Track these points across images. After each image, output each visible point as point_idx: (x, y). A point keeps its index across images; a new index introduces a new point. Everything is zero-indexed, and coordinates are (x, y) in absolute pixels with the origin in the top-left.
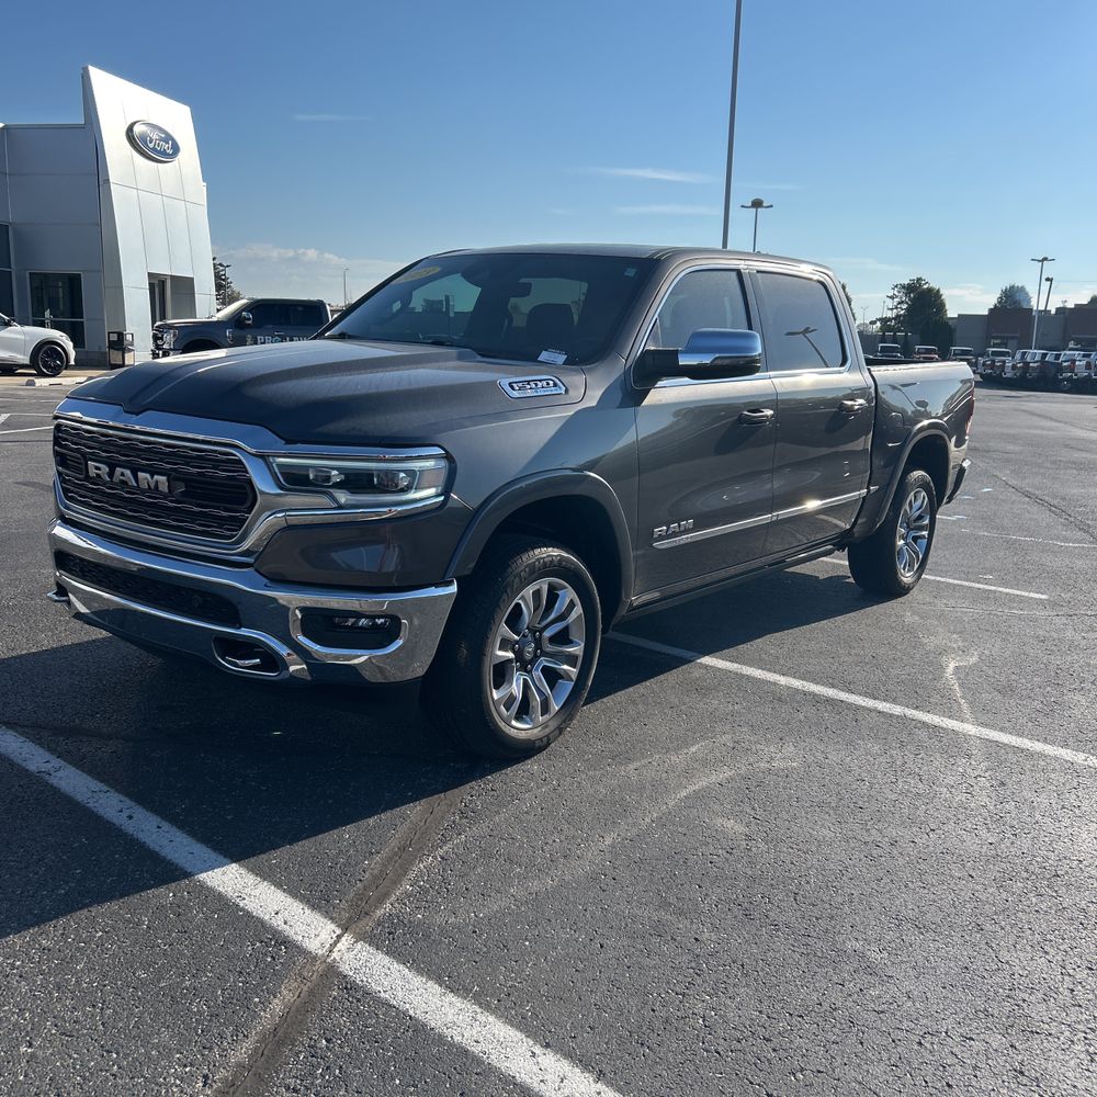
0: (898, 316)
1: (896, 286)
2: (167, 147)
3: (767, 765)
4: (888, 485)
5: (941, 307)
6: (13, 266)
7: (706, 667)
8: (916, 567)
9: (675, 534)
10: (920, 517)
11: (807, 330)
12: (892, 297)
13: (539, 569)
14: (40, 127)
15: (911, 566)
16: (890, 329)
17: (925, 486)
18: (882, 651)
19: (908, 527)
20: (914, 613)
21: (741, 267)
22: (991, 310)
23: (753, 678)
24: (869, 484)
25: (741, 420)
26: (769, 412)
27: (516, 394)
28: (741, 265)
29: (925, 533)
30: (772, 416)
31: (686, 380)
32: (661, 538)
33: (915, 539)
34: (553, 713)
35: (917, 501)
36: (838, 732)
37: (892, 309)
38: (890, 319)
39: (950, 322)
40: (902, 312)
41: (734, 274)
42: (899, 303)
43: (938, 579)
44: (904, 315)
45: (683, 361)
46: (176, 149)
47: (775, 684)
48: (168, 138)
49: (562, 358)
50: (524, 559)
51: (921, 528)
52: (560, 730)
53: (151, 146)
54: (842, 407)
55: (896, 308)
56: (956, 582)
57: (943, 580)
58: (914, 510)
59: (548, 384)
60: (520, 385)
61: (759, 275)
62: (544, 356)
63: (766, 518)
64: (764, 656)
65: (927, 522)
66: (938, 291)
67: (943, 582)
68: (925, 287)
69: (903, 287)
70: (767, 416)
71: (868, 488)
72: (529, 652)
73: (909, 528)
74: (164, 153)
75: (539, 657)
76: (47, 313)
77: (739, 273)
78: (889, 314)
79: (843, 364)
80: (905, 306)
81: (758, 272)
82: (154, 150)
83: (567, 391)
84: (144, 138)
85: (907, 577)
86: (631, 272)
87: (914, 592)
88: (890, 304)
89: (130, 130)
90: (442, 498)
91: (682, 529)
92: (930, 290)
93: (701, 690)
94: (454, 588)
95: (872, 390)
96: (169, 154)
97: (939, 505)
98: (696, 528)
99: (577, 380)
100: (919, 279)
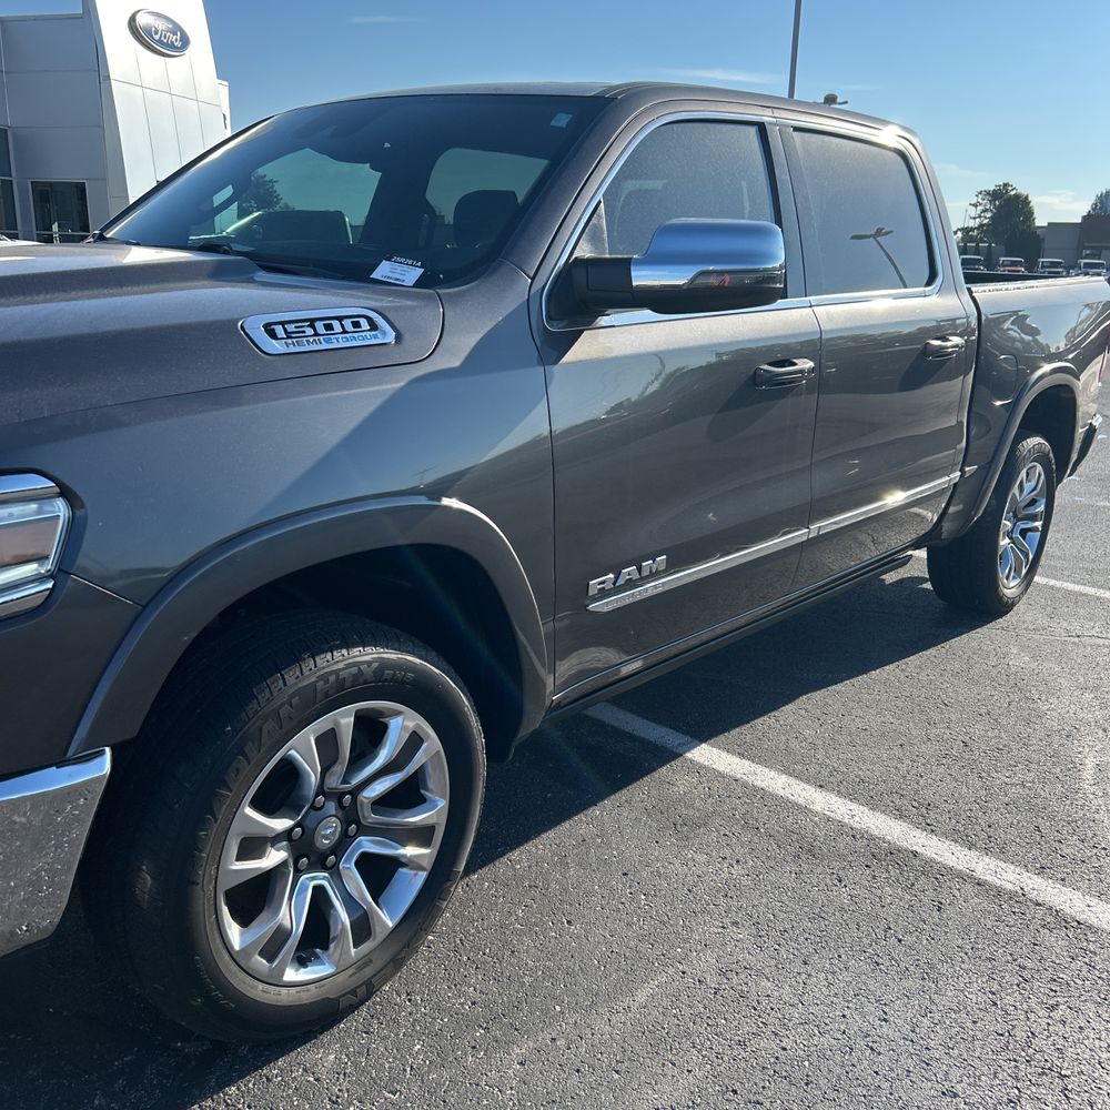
0: (981, 226)
1: (980, 193)
2: (176, 39)
3: (774, 1045)
4: (991, 462)
5: (1029, 214)
6: (14, 175)
7: (700, 769)
8: (1024, 571)
9: (630, 584)
10: (1033, 502)
11: (879, 232)
12: (975, 206)
13: (327, 695)
14: (36, 19)
15: (1018, 571)
16: (972, 239)
17: (1042, 459)
18: (978, 729)
19: (1015, 516)
20: (1022, 649)
21: (765, 119)
22: (1084, 217)
23: (773, 796)
24: (963, 465)
25: (756, 379)
26: (806, 364)
27: (277, 347)
28: (766, 116)
29: (1038, 524)
30: (812, 370)
31: (647, 314)
32: (603, 594)
33: (1023, 533)
34: (379, 935)
35: (1029, 480)
36: (908, 939)
37: (975, 218)
38: (972, 229)
39: (1039, 231)
40: (986, 221)
41: (753, 131)
42: (983, 211)
43: (1052, 582)
44: (987, 225)
45: (642, 278)
46: (185, 41)
47: (805, 810)
48: (176, 28)
49: (411, 274)
50: (290, 679)
51: (1034, 518)
52: (396, 963)
53: (157, 37)
54: (927, 351)
55: (980, 217)
56: (1077, 588)
57: (1058, 584)
58: (1025, 493)
59: (356, 325)
60: (291, 328)
61: (795, 134)
62: (384, 270)
63: (799, 535)
64: (794, 744)
65: (1041, 508)
66: (1027, 198)
67: (1059, 589)
68: (1012, 193)
69: (988, 194)
70: (801, 371)
71: (962, 470)
72: (326, 837)
73: (1016, 518)
74: (171, 46)
75: (355, 836)
76: (55, 227)
77: (762, 128)
78: (972, 224)
79: (929, 283)
80: (989, 215)
81: (797, 129)
82: (160, 42)
83: (399, 338)
84: (148, 31)
85: (1010, 587)
86: (562, 120)
87: (1020, 607)
88: (973, 212)
89: (132, 20)
90: (50, 585)
91: (645, 573)
92: (1017, 196)
93: (682, 825)
94: (104, 765)
95: (974, 323)
96: (177, 48)
97: (1060, 480)
98: (672, 566)
99: (426, 316)
100: (1006, 185)
